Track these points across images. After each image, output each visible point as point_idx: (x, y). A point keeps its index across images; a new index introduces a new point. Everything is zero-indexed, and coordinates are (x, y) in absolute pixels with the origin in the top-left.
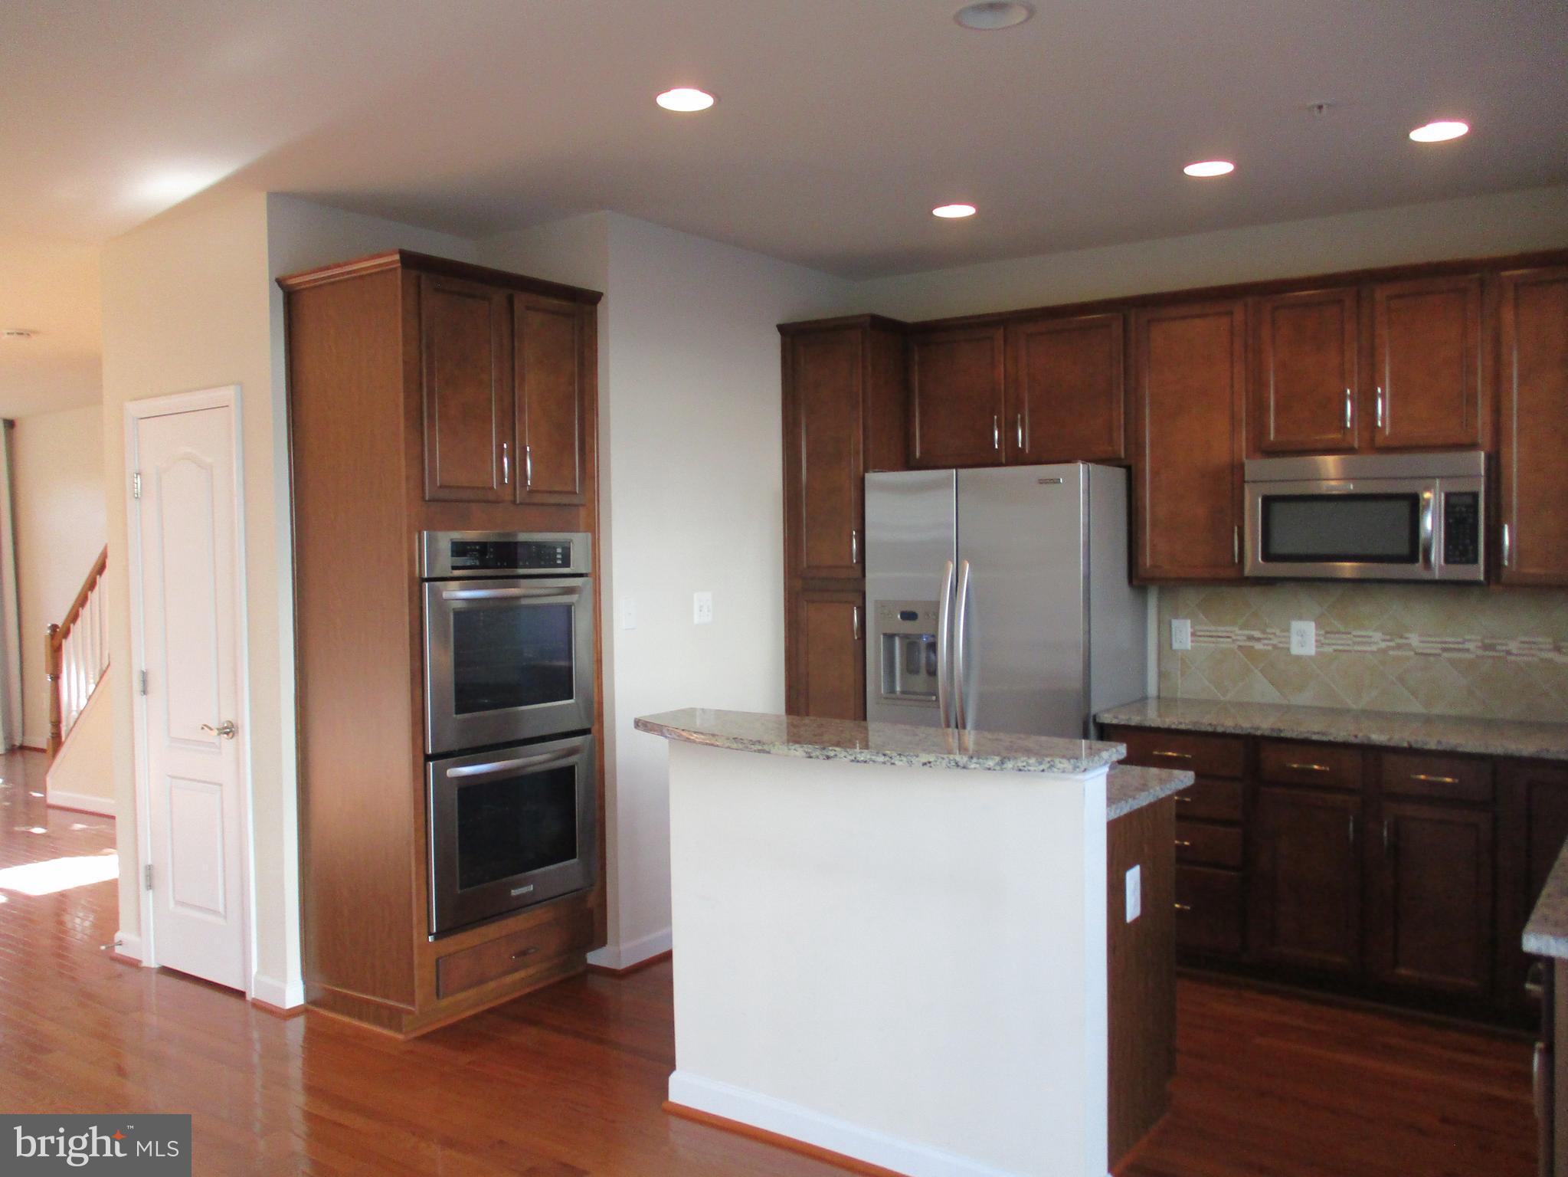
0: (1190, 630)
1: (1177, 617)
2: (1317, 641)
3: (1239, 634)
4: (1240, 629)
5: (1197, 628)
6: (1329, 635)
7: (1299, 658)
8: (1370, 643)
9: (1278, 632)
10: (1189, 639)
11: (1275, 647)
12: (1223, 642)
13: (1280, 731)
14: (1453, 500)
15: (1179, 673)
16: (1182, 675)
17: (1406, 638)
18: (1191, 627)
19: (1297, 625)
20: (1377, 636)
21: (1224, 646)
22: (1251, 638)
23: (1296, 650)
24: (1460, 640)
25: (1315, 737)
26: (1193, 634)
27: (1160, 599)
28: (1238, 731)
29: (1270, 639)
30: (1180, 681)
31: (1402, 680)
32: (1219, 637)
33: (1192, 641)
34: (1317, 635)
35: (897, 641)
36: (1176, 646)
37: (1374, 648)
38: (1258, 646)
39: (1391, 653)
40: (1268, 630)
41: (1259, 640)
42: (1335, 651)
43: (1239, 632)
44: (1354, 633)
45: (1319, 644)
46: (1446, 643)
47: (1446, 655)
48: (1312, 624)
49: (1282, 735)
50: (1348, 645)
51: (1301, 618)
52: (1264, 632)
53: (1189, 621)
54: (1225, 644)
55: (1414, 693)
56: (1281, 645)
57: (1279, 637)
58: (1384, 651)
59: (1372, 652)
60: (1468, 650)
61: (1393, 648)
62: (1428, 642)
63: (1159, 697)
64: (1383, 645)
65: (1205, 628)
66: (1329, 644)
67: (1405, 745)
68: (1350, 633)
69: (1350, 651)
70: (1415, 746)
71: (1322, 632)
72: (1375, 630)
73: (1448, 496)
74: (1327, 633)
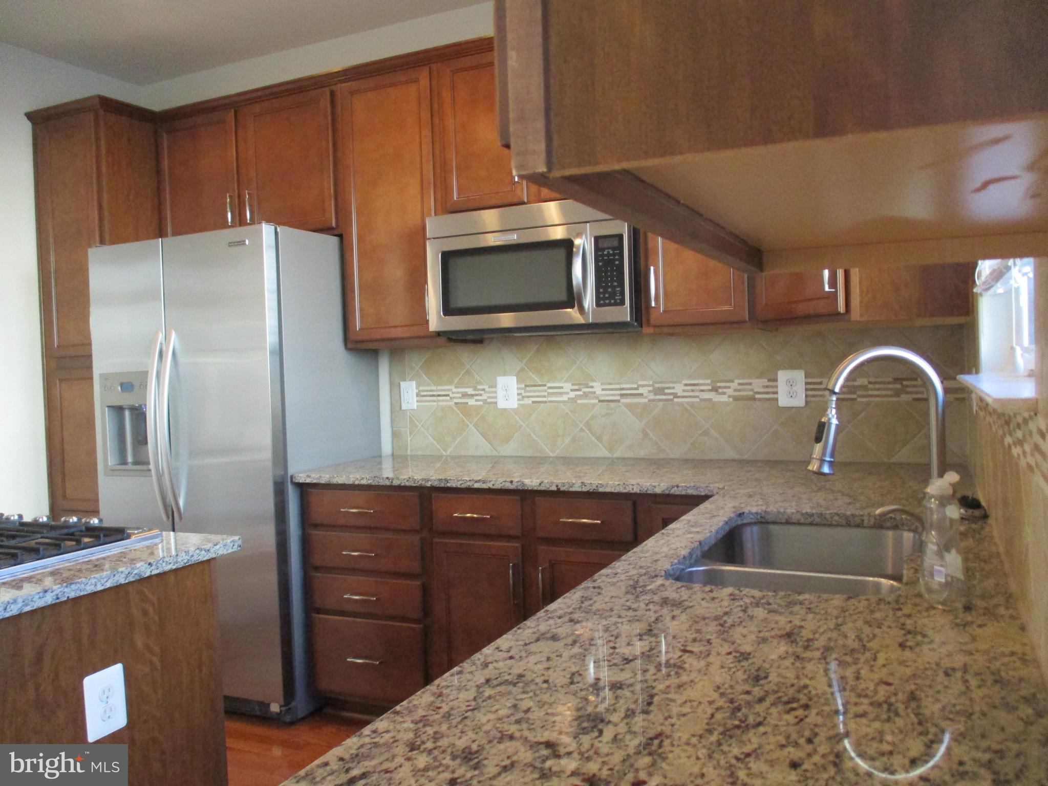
0: (415, 391)
1: (405, 380)
2: (518, 394)
3: (455, 391)
4: (456, 387)
5: (421, 388)
6: (528, 389)
7: (504, 410)
8: (561, 394)
9: (486, 387)
10: (415, 398)
11: (485, 401)
12: (443, 401)
13: (447, 481)
14: (604, 244)
15: (408, 432)
16: (411, 434)
17: (592, 387)
18: (417, 388)
19: (501, 381)
20: (568, 386)
21: (444, 403)
22: (465, 395)
23: (502, 404)
24: (636, 386)
25: (476, 486)
26: (417, 395)
27: (390, 363)
28: (411, 484)
29: (481, 395)
30: (409, 439)
31: (588, 425)
32: (439, 396)
33: (418, 401)
34: (518, 389)
35: (127, 414)
36: (404, 407)
37: (565, 398)
38: (472, 402)
39: (579, 401)
40: (480, 387)
41: (472, 396)
42: (533, 402)
43: (455, 390)
44: (549, 385)
45: (521, 397)
46: (623, 389)
47: (623, 401)
48: (515, 378)
49: (449, 485)
50: (545, 396)
51: (505, 374)
52: (475, 389)
53: (414, 382)
54: (444, 402)
55: (599, 438)
56: (489, 400)
57: (489, 392)
58: (573, 400)
59: (563, 402)
60: (641, 395)
61: (581, 397)
62: (612, 390)
63: (393, 455)
64: (572, 395)
65: (428, 388)
66: (528, 397)
67: (554, 488)
68: (545, 385)
69: (545, 402)
70: (562, 489)
71: (523, 386)
72: (566, 382)
73: (597, 239)
74: (526, 386)
